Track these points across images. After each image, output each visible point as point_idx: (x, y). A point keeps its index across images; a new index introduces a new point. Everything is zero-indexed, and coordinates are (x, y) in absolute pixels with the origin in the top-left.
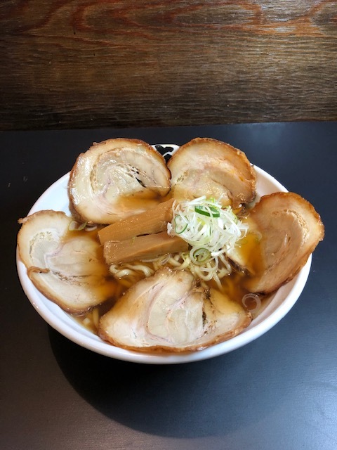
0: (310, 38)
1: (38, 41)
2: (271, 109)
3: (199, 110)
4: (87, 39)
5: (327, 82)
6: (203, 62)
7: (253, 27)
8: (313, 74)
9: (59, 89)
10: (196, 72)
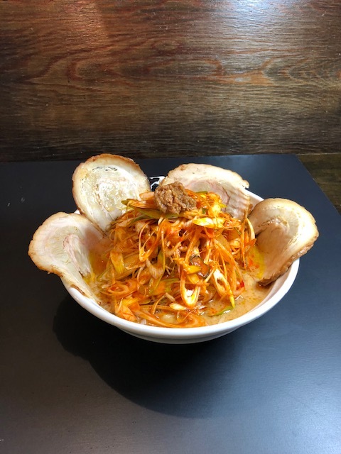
0: (263, 87)
1: (38, 87)
2: (235, 144)
3: (174, 145)
4: (79, 86)
5: (280, 122)
6: (175, 105)
7: (216, 78)
8: (269, 115)
9: (54, 127)
10: (171, 113)
